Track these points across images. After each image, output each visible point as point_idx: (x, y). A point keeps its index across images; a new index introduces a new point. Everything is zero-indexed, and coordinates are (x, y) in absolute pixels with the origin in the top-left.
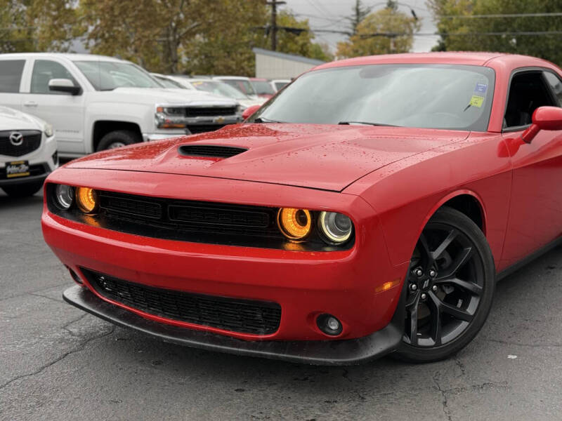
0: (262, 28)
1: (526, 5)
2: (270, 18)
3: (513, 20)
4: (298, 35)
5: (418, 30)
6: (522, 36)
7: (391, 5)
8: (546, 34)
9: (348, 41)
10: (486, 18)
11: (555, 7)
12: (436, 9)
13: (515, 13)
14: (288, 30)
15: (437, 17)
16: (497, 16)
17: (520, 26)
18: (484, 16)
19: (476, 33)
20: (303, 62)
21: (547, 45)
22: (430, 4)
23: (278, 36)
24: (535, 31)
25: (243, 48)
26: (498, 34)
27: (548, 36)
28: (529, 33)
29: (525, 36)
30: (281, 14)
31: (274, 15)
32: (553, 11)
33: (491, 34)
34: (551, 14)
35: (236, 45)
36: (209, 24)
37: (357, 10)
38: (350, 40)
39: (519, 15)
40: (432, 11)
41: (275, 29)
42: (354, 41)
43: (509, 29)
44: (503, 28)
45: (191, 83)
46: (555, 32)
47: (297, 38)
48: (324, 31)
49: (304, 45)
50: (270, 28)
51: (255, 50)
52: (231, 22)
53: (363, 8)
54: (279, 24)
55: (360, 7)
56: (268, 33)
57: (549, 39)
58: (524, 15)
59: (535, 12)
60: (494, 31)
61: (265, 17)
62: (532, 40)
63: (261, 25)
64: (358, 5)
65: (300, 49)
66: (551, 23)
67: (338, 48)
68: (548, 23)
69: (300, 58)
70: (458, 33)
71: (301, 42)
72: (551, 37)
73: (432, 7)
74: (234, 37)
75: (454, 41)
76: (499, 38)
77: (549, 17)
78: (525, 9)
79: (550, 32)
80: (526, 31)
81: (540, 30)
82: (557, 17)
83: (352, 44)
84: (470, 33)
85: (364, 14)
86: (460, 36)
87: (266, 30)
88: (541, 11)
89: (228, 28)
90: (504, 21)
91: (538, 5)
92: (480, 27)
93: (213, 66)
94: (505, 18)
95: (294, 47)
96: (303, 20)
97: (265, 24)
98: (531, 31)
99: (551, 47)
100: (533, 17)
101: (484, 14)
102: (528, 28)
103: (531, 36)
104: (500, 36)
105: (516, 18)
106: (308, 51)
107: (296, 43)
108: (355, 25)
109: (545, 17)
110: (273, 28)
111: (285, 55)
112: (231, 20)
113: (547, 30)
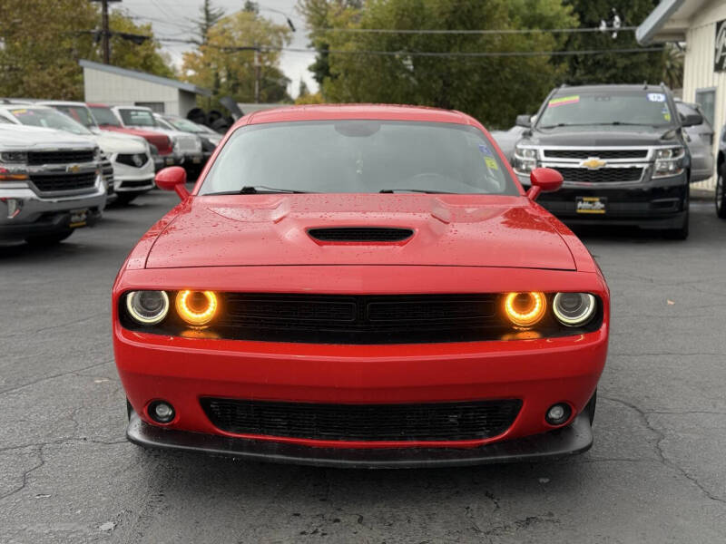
0: (89, 33)
1: (423, 19)
2: (101, 21)
3: (409, 36)
4: (140, 44)
5: (289, 43)
6: (420, 56)
7: (250, 7)
8: (448, 55)
9: (196, 51)
10: (377, 33)
11: (457, 22)
12: (308, 15)
13: (411, 28)
14: (125, 37)
15: (309, 25)
16: (391, 31)
17: (417, 44)
18: (375, 31)
19: (365, 51)
20: (148, 80)
21: (449, 68)
22: (301, 9)
23: (111, 45)
24: (435, 52)
25: (62, 57)
26: (390, 53)
27: (450, 58)
28: (429, 54)
29: (424, 57)
30: (113, 15)
31: (106, 17)
32: (455, 29)
33: (385, 53)
34: (454, 32)
35: (52, 53)
36: (14, 25)
37: (207, 12)
38: (198, 49)
39: (416, 31)
40: (303, 17)
41: (106, 34)
42: (204, 52)
43: (406, 48)
44: (397, 45)
45: (10, 111)
46: (458, 53)
47: (138, 48)
48: (175, 40)
49: (147, 57)
50: (101, 33)
51: (83, 63)
52: (45, 23)
53: (214, 9)
54: (112, 27)
55: (210, 8)
56: (98, 40)
57: (452, 61)
58: (421, 32)
59: (433, 28)
60: (388, 50)
61: (93, 18)
62: (431, 62)
63: (87, 29)
64: (207, 5)
65: (142, 61)
66: (453, 41)
67: (184, 59)
68: (449, 42)
69: (144, 75)
70: (343, 49)
71: (143, 53)
72: (454, 59)
73: (303, 13)
74: (49, 44)
75: (340, 60)
76: (392, 58)
77: (451, 34)
78: (423, 24)
79: (452, 54)
80: (426, 51)
81: (442, 52)
82: (459, 34)
83: (201, 55)
84: (358, 51)
85: (215, 17)
86: (346, 54)
87: (96, 36)
88: (441, 27)
89: (40, 31)
90: (398, 38)
91: (437, 20)
92: (370, 43)
93: (22, 83)
94: (400, 35)
95: (134, 60)
96: (145, 25)
97: (94, 28)
98: (431, 51)
99: (453, 70)
100: (432, 35)
101: (374, 28)
102: (427, 48)
103: (430, 58)
104: (394, 56)
105: (413, 34)
106: (152, 64)
107: (136, 54)
108: (205, 31)
109: (445, 35)
110: (104, 33)
111: (124, 71)
112: (44, 20)
113: (448, 50)
